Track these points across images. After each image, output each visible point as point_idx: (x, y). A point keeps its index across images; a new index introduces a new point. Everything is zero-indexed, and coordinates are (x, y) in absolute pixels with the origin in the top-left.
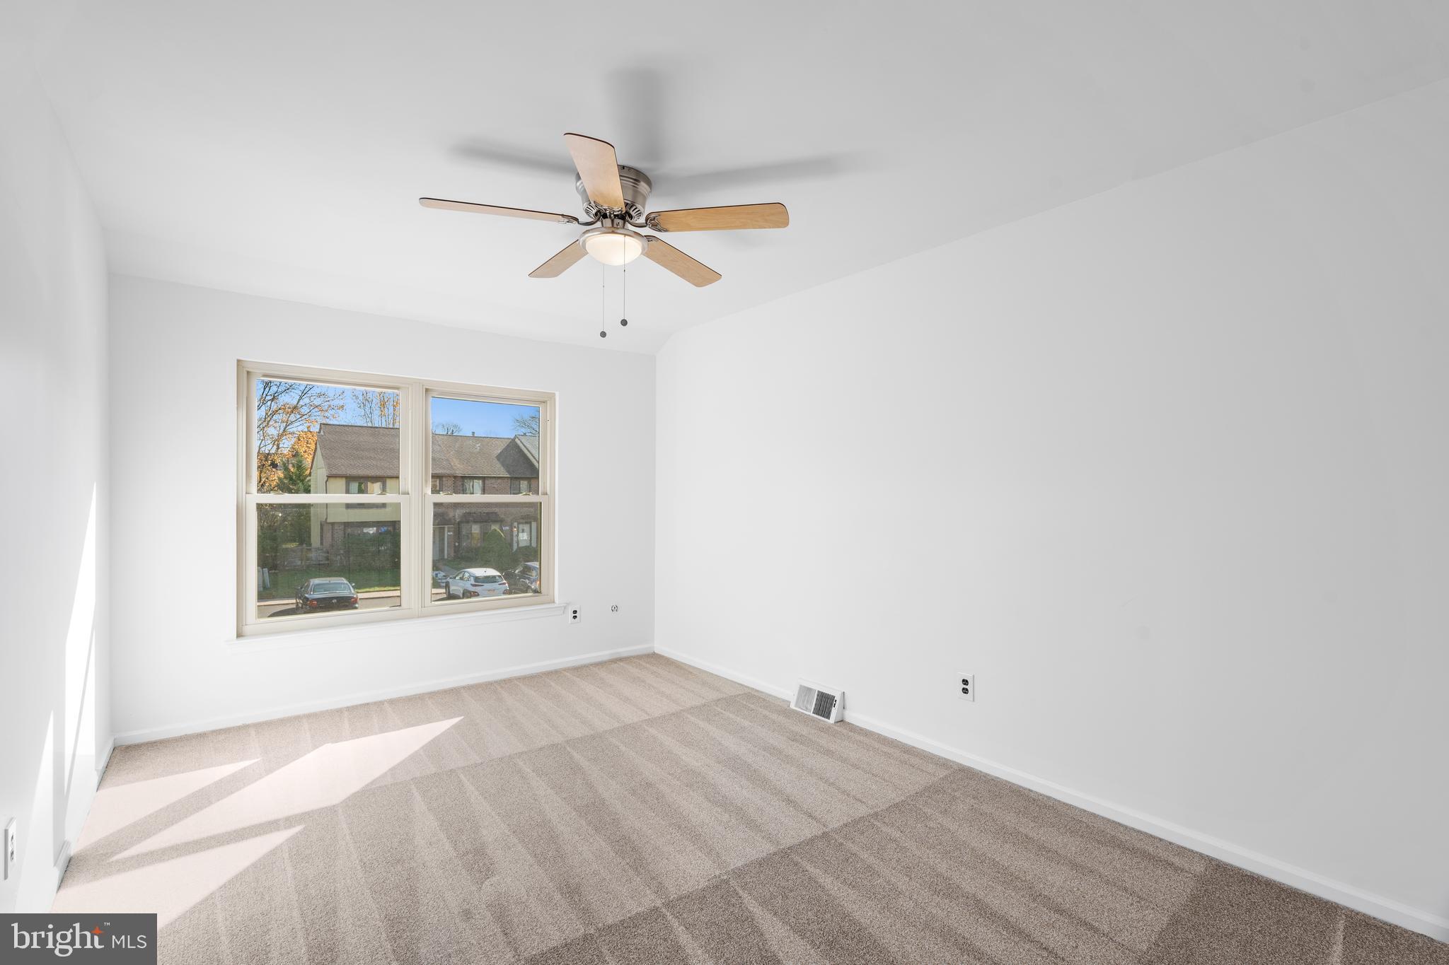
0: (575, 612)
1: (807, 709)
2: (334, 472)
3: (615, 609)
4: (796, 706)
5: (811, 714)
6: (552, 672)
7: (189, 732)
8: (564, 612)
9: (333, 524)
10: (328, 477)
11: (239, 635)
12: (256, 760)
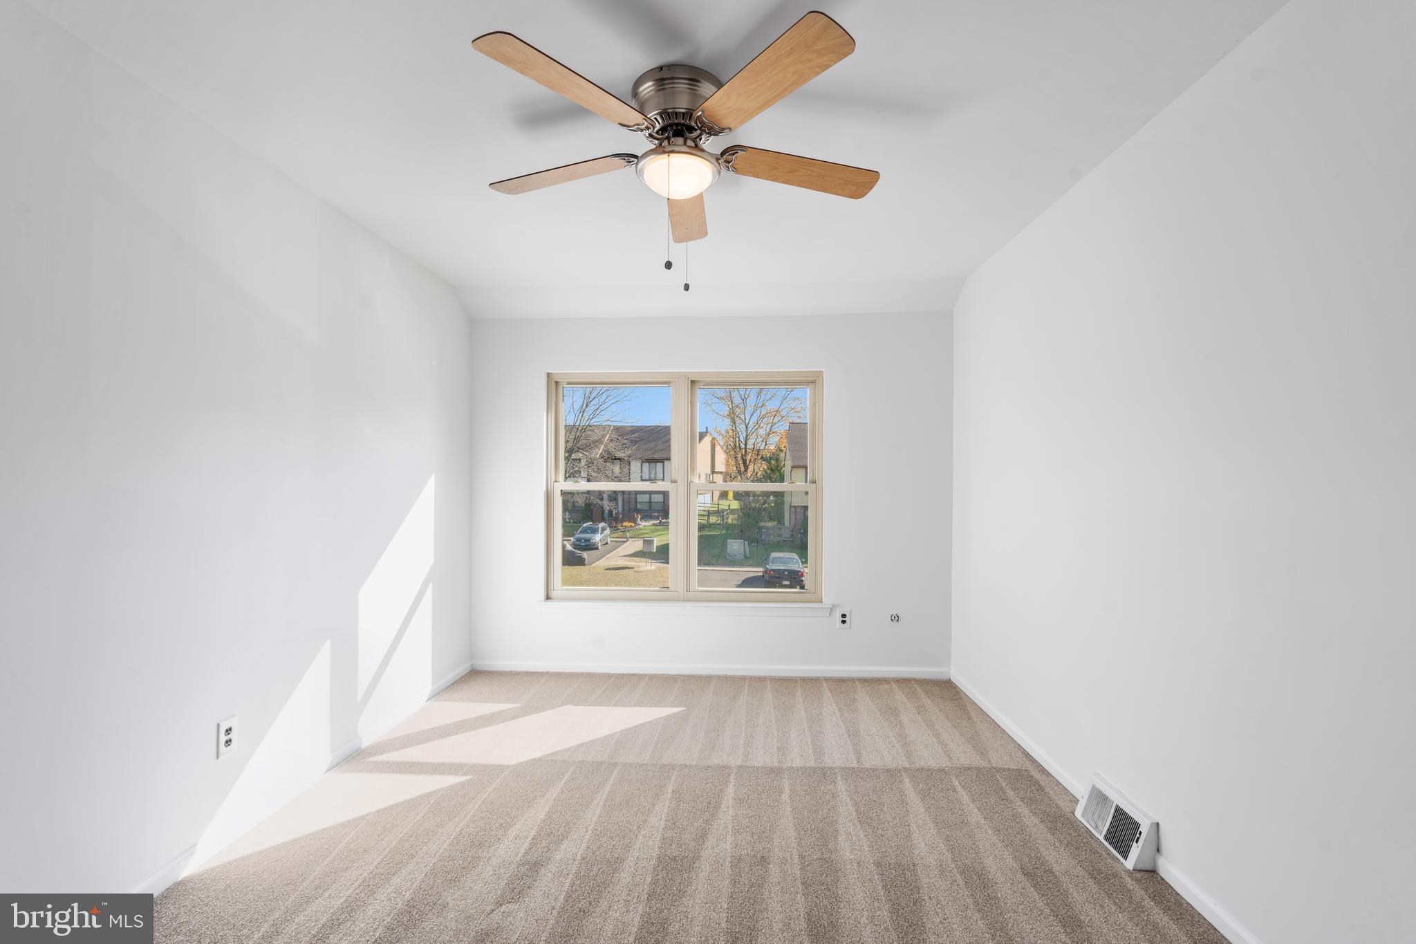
0: (844, 616)
1: (1097, 827)
2: (798, 463)
3: (895, 618)
4: (1083, 815)
5: (1101, 838)
6: (811, 679)
7: (515, 669)
8: (830, 615)
9: (795, 507)
10: (792, 467)
11: (548, 598)
12: (515, 705)
